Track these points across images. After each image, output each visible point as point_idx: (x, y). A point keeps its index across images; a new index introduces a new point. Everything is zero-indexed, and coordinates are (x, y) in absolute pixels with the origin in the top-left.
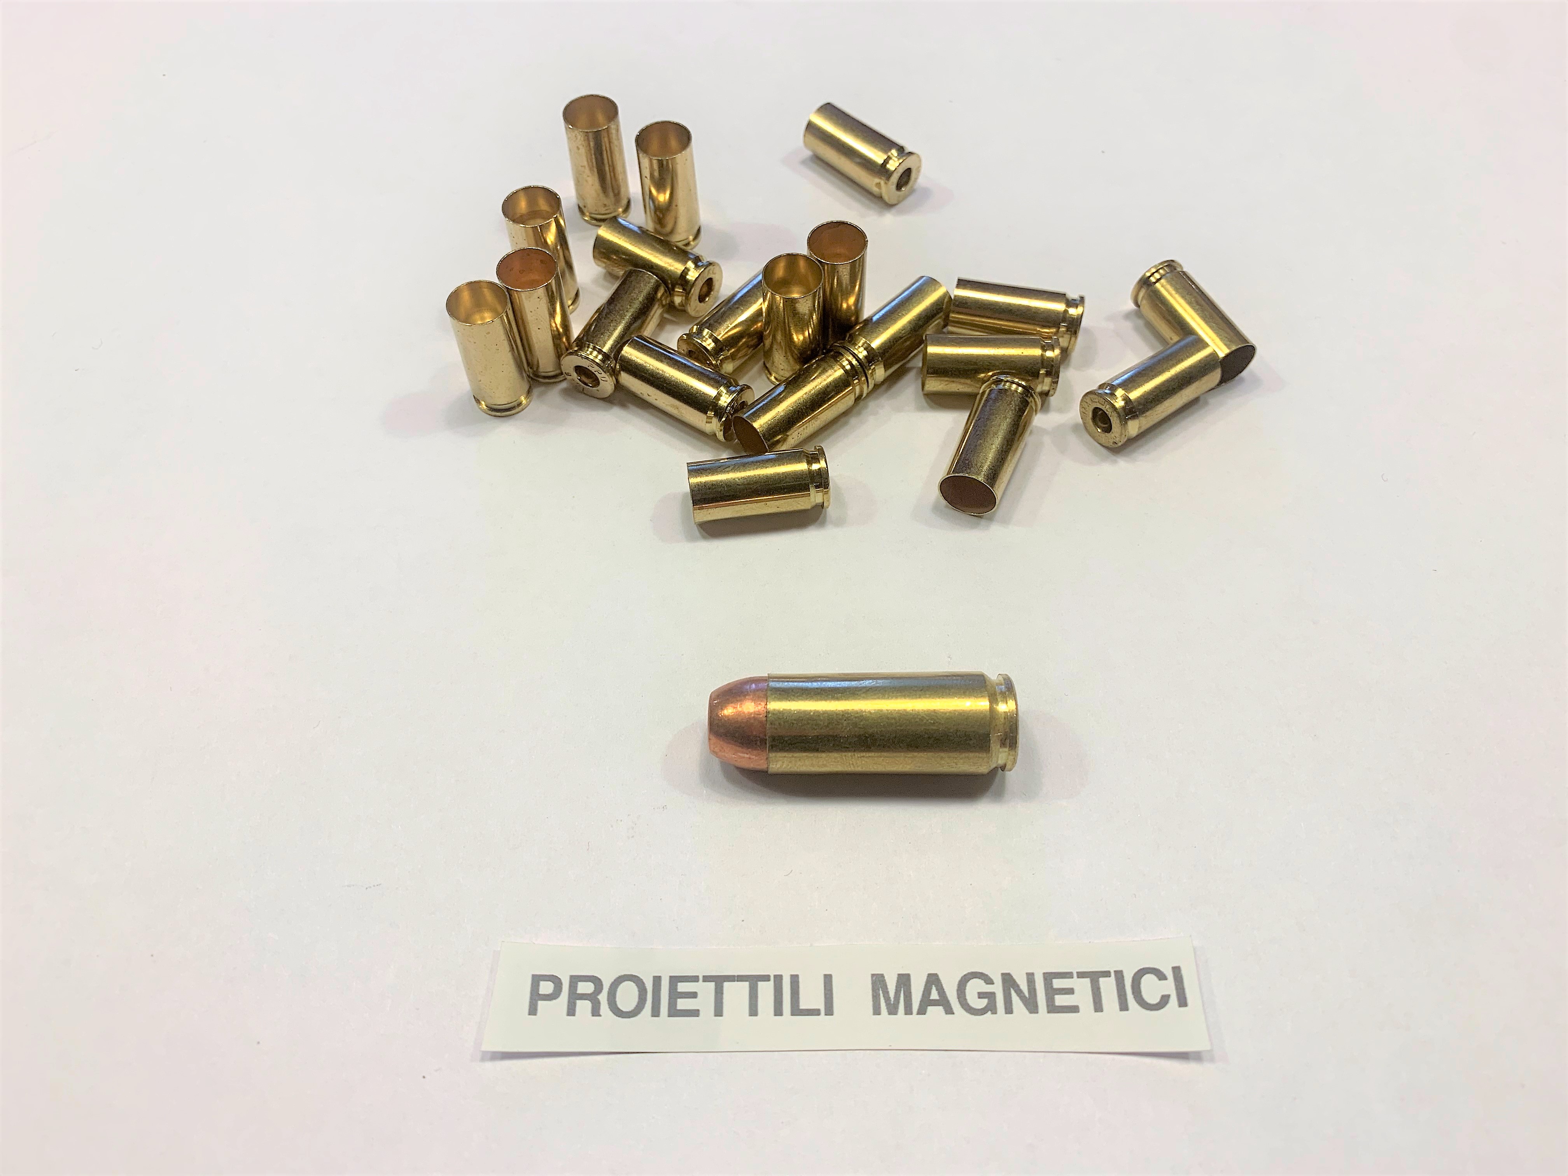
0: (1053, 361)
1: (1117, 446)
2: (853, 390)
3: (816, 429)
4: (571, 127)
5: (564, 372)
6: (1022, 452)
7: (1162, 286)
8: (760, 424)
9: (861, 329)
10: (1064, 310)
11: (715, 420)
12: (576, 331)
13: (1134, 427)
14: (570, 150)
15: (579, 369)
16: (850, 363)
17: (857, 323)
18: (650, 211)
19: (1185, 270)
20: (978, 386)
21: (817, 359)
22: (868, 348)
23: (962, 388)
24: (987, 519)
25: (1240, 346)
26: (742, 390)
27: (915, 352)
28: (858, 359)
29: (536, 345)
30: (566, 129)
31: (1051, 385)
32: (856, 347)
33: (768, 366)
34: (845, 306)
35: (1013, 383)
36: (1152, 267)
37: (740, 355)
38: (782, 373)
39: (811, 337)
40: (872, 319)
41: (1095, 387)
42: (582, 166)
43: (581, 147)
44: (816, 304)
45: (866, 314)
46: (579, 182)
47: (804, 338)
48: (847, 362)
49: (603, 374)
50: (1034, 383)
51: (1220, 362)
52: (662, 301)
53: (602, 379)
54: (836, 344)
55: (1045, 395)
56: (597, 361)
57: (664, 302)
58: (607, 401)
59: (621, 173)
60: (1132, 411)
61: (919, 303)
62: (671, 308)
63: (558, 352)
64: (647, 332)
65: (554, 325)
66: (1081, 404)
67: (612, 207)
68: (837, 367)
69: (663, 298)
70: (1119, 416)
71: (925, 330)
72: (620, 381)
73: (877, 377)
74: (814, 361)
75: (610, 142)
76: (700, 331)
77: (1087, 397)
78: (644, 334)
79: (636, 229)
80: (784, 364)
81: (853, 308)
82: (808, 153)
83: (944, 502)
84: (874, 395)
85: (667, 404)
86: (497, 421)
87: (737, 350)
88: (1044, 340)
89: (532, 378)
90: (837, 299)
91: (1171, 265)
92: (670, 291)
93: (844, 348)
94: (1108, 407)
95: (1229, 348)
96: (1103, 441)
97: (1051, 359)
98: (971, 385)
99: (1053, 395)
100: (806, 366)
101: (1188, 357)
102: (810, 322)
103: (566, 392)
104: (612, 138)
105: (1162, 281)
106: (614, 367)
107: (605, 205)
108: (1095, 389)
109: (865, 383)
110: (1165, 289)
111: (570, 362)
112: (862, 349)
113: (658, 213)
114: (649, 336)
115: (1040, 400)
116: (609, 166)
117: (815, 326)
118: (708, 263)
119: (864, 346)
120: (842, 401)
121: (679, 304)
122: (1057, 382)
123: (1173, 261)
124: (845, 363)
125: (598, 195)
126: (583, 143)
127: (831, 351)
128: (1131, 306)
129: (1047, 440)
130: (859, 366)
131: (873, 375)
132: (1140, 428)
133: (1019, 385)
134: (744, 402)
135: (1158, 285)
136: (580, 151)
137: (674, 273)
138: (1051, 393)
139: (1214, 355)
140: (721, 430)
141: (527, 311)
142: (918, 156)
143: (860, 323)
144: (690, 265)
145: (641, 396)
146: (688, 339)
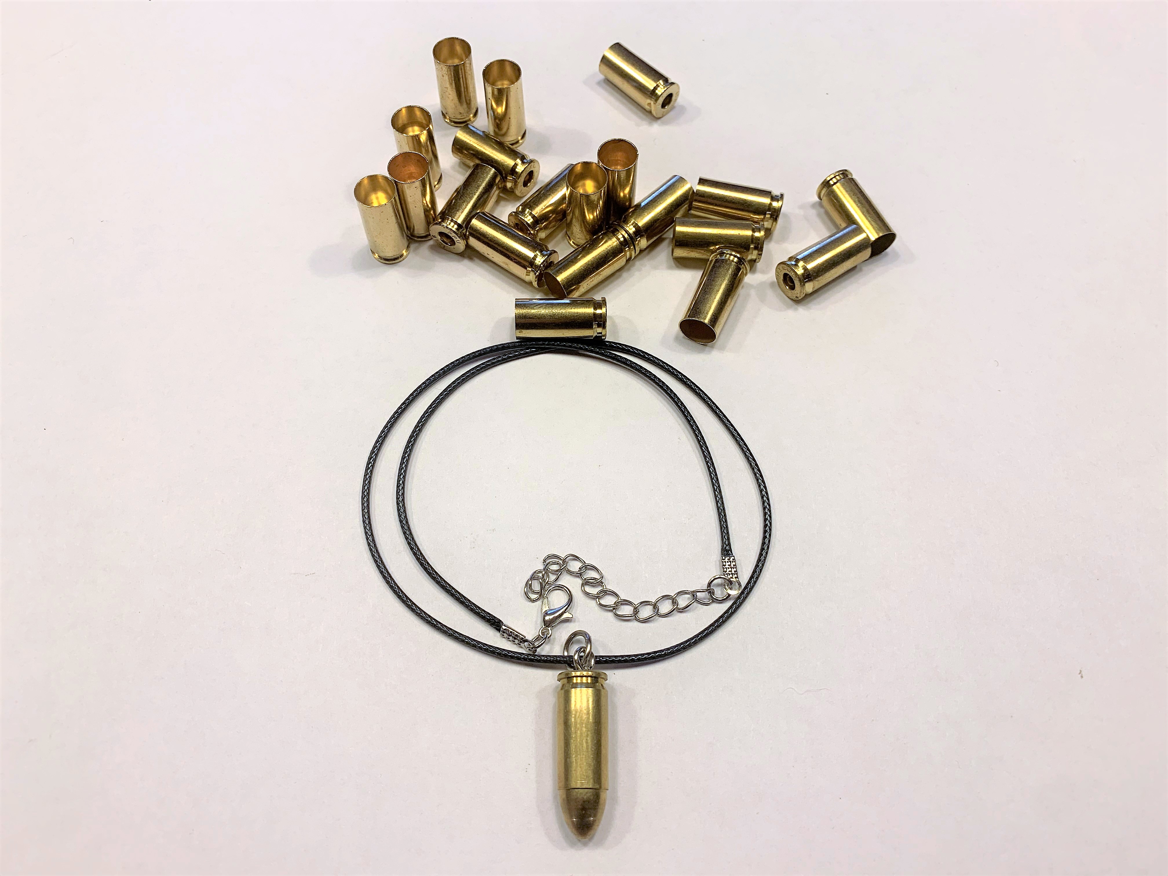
0: (759, 240)
1: (798, 299)
2: (625, 254)
3: (599, 281)
4: (439, 62)
5: (431, 235)
6: (736, 300)
7: (838, 187)
8: (561, 278)
9: (633, 212)
10: (769, 203)
11: (532, 274)
12: (440, 206)
13: (809, 287)
14: (438, 76)
15: (441, 234)
16: (623, 237)
17: (630, 207)
18: (491, 119)
19: (854, 177)
20: (708, 254)
21: (602, 232)
22: (636, 226)
23: (698, 256)
24: (709, 347)
25: (885, 234)
26: (550, 254)
27: (668, 228)
28: (629, 235)
29: (413, 217)
30: (435, 62)
31: (757, 256)
32: (628, 225)
33: (568, 234)
34: (622, 194)
35: (731, 255)
36: (832, 174)
37: (551, 226)
38: (578, 240)
39: (599, 217)
40: (640, 205)
41: (785, 259)
42: (445, 88)
43: (445, 75)
44: (602, 194)
45: (637, 200)
46: (443, 97)
47: (594, 218)
48: (622, 236)
49: (458, 239)
50: (746, 254)
51: (871, 244)
52: (499, 186)
53: (457, 241)
54: (615, 223)
55: (753, 262)
56: (454, 229)
57: (500, 186)
58: (462, 255)
59: (472, 92)
60: (808, 276)
61: (672, 194)
62: (504, 190)
63: (427, 222)
64: (487, 210)
65: (425, 202)
66: (776, 270)
67: (465, 114)
68: (614, 239)
69: (499, 184)
70: (800, 280)
71: (676, 214)
72: (469, 242)
73: (642, 246)
74: (600, 234)
75: (465, 72)
76: (523, 211)
77: (780, 266)
78: (485, 211)
79: (481, 134)
80: (579, 235)
81: (628, 196)
82: (601, 77)
83: (682, 335)
84: (640, 257)
85: (501, 261)
86: (386, 267)
87: (549, 223)
88: (754, 224)
89: (410, 237)
90: (617, 190)
91: (844, 173)
92: (504, 179)
93: (619, 225)
94: (793, 273)
95: (878, 235)
96: (790, 295)
97: (758, 239)
98: (704, 254)
99: (758, 262)
100: (595, 237)
101: (849, 240)
102: (598, 207)
103: (432, 248)
104: (467, 69)
105: (838, 184)
106: (465, 233)
107: (461, 113)
108: (785, 261)
109: (633, 250)
110: (839, 190)
111: (435, 230)
112: (632, 227)
113: (497, 121)
114: (488, 212)
115: (749, 267)
116: (464, 88)
117: (601, 209)
118: (530, 161)
119: (633, 225)
120: (617, 263)
121: (510, 188)
122: (761, 255)
123: (846, 170)
124: (620, 236)
125: (456, 107)
126: (447, 73)
127: (612, 227)
128: (816, 199)
129: (753, 292)
130: (630, 239)
131: (639, 245)
132: (814, 288)
133: (735, 256)
134: (552, 261)
135: (835, 187)
136: (445, 77)
137: (507, 166)
138: (757, 260)
139: (867, 238)
140: (536, 281)
141: (408, 196)
142: (678, 85)
143: (633, 207)
144: (519, 161)
145: (483, 254)
146: (515, 214)
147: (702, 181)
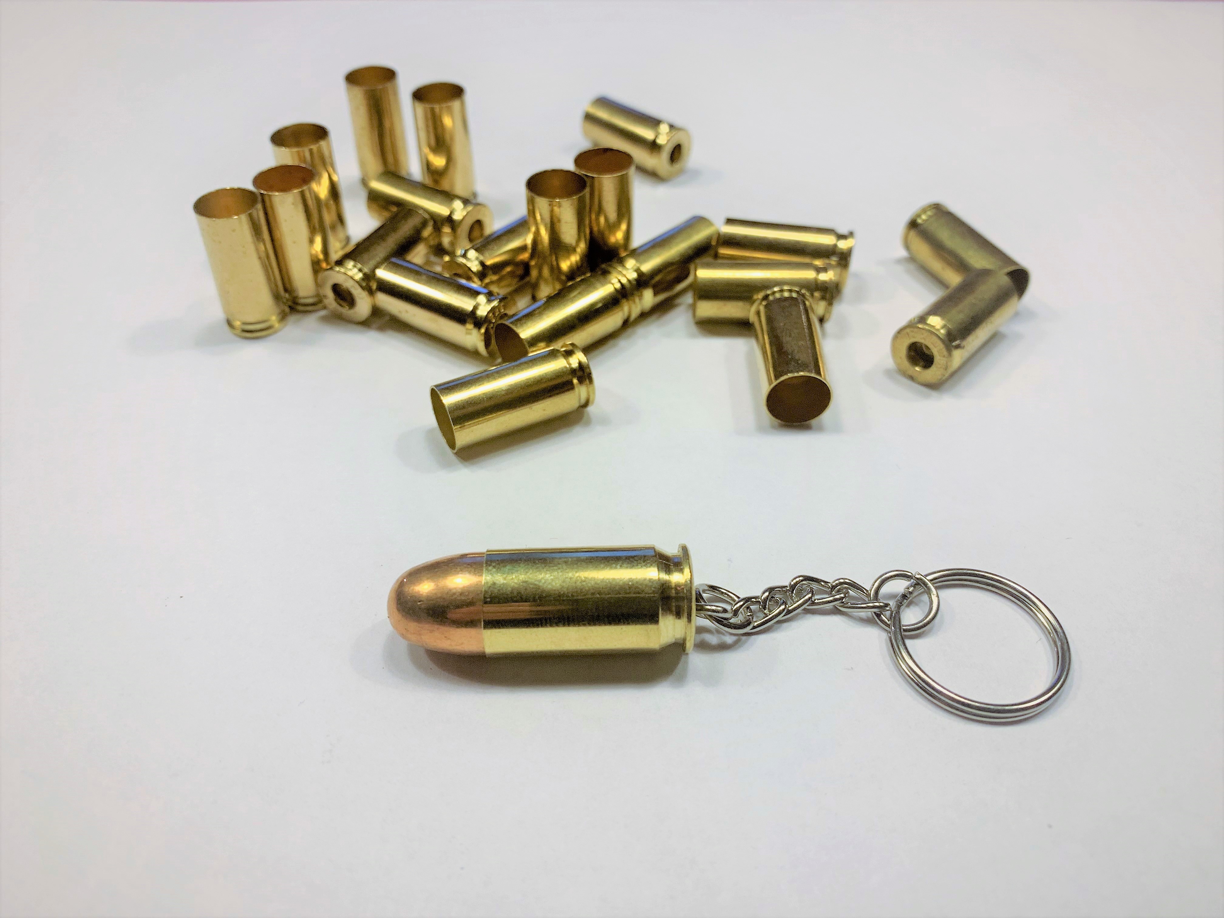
0: (827, 284)
2: (623, 308)
5: (321, 295)
8: (525, 332)
9: (630, 255)
10: (833, 243)
11: (474, 332)
15: (336, 289)
17: (625, 250)
19: (948, 210)
22: (637, 272)
25: (1012, 270)
28: (628, 281)
29: (292, 264)
31: (828, 308)
32: (625, 268)
36: (919, 210)
39: (579, 263)
40: (642, 246)
45: (635, 244)
47: (571, 263)
48: (617, 280)
49: (361, 295)
52: (428, 239)
53: (358, 295)
56: (356, 278)
58: (364, 325)
61: (689, 237)
63: (317, 276)
68: (606, 284)
72: (378, 301)
73: (646, 302)
74: (582, 278)
75: (388, 104)
76: (464, 254)
81: (621, 240)
84: (643, 320)
86: (248, 341)
88: (816, 266)
89: (286, 303)
91: (938, 208)
92: (437, 231)
93: (612, 268)
97: (827, 281)
103: (324, 319)
105: (930, 221)
106: (371, 287)
109: (633, 307)
111: (326, 280)
112: (631, 271)
113: (434, 173)
118: (477, 204)
119: (633, 269)
123: (940, 204)
124: (614, 282)
126: (363, 102)
127: (600, 270)
128: (902, 251)
130: (630, 287)
131: (642, 300)
135: (926, 224)
137: (441, 215)
140: (481, 342)
142: (688, 133)
143: (629, 250)
144: (458, 206)
147: (730, 221)
